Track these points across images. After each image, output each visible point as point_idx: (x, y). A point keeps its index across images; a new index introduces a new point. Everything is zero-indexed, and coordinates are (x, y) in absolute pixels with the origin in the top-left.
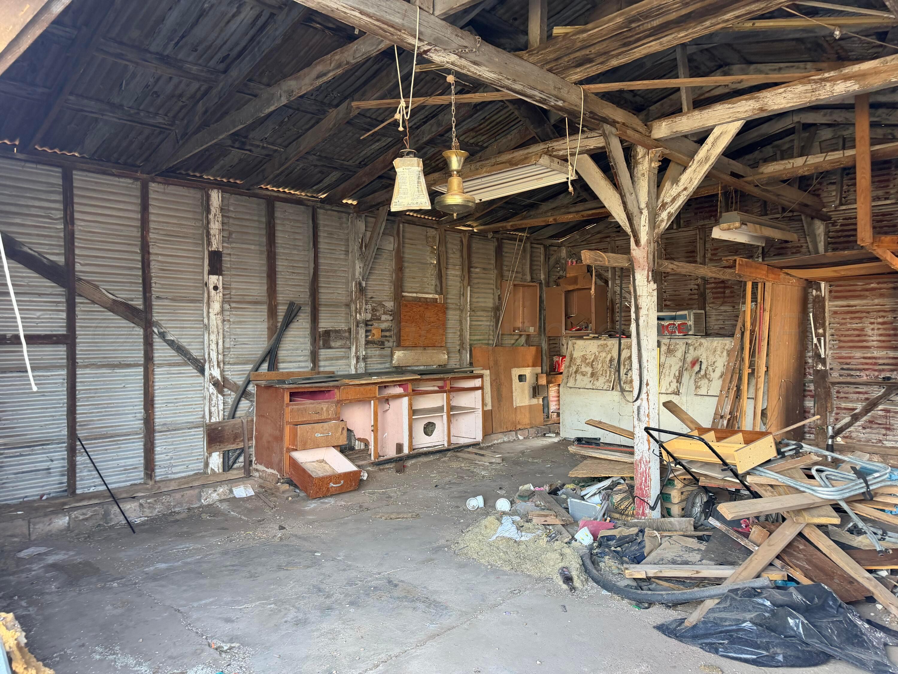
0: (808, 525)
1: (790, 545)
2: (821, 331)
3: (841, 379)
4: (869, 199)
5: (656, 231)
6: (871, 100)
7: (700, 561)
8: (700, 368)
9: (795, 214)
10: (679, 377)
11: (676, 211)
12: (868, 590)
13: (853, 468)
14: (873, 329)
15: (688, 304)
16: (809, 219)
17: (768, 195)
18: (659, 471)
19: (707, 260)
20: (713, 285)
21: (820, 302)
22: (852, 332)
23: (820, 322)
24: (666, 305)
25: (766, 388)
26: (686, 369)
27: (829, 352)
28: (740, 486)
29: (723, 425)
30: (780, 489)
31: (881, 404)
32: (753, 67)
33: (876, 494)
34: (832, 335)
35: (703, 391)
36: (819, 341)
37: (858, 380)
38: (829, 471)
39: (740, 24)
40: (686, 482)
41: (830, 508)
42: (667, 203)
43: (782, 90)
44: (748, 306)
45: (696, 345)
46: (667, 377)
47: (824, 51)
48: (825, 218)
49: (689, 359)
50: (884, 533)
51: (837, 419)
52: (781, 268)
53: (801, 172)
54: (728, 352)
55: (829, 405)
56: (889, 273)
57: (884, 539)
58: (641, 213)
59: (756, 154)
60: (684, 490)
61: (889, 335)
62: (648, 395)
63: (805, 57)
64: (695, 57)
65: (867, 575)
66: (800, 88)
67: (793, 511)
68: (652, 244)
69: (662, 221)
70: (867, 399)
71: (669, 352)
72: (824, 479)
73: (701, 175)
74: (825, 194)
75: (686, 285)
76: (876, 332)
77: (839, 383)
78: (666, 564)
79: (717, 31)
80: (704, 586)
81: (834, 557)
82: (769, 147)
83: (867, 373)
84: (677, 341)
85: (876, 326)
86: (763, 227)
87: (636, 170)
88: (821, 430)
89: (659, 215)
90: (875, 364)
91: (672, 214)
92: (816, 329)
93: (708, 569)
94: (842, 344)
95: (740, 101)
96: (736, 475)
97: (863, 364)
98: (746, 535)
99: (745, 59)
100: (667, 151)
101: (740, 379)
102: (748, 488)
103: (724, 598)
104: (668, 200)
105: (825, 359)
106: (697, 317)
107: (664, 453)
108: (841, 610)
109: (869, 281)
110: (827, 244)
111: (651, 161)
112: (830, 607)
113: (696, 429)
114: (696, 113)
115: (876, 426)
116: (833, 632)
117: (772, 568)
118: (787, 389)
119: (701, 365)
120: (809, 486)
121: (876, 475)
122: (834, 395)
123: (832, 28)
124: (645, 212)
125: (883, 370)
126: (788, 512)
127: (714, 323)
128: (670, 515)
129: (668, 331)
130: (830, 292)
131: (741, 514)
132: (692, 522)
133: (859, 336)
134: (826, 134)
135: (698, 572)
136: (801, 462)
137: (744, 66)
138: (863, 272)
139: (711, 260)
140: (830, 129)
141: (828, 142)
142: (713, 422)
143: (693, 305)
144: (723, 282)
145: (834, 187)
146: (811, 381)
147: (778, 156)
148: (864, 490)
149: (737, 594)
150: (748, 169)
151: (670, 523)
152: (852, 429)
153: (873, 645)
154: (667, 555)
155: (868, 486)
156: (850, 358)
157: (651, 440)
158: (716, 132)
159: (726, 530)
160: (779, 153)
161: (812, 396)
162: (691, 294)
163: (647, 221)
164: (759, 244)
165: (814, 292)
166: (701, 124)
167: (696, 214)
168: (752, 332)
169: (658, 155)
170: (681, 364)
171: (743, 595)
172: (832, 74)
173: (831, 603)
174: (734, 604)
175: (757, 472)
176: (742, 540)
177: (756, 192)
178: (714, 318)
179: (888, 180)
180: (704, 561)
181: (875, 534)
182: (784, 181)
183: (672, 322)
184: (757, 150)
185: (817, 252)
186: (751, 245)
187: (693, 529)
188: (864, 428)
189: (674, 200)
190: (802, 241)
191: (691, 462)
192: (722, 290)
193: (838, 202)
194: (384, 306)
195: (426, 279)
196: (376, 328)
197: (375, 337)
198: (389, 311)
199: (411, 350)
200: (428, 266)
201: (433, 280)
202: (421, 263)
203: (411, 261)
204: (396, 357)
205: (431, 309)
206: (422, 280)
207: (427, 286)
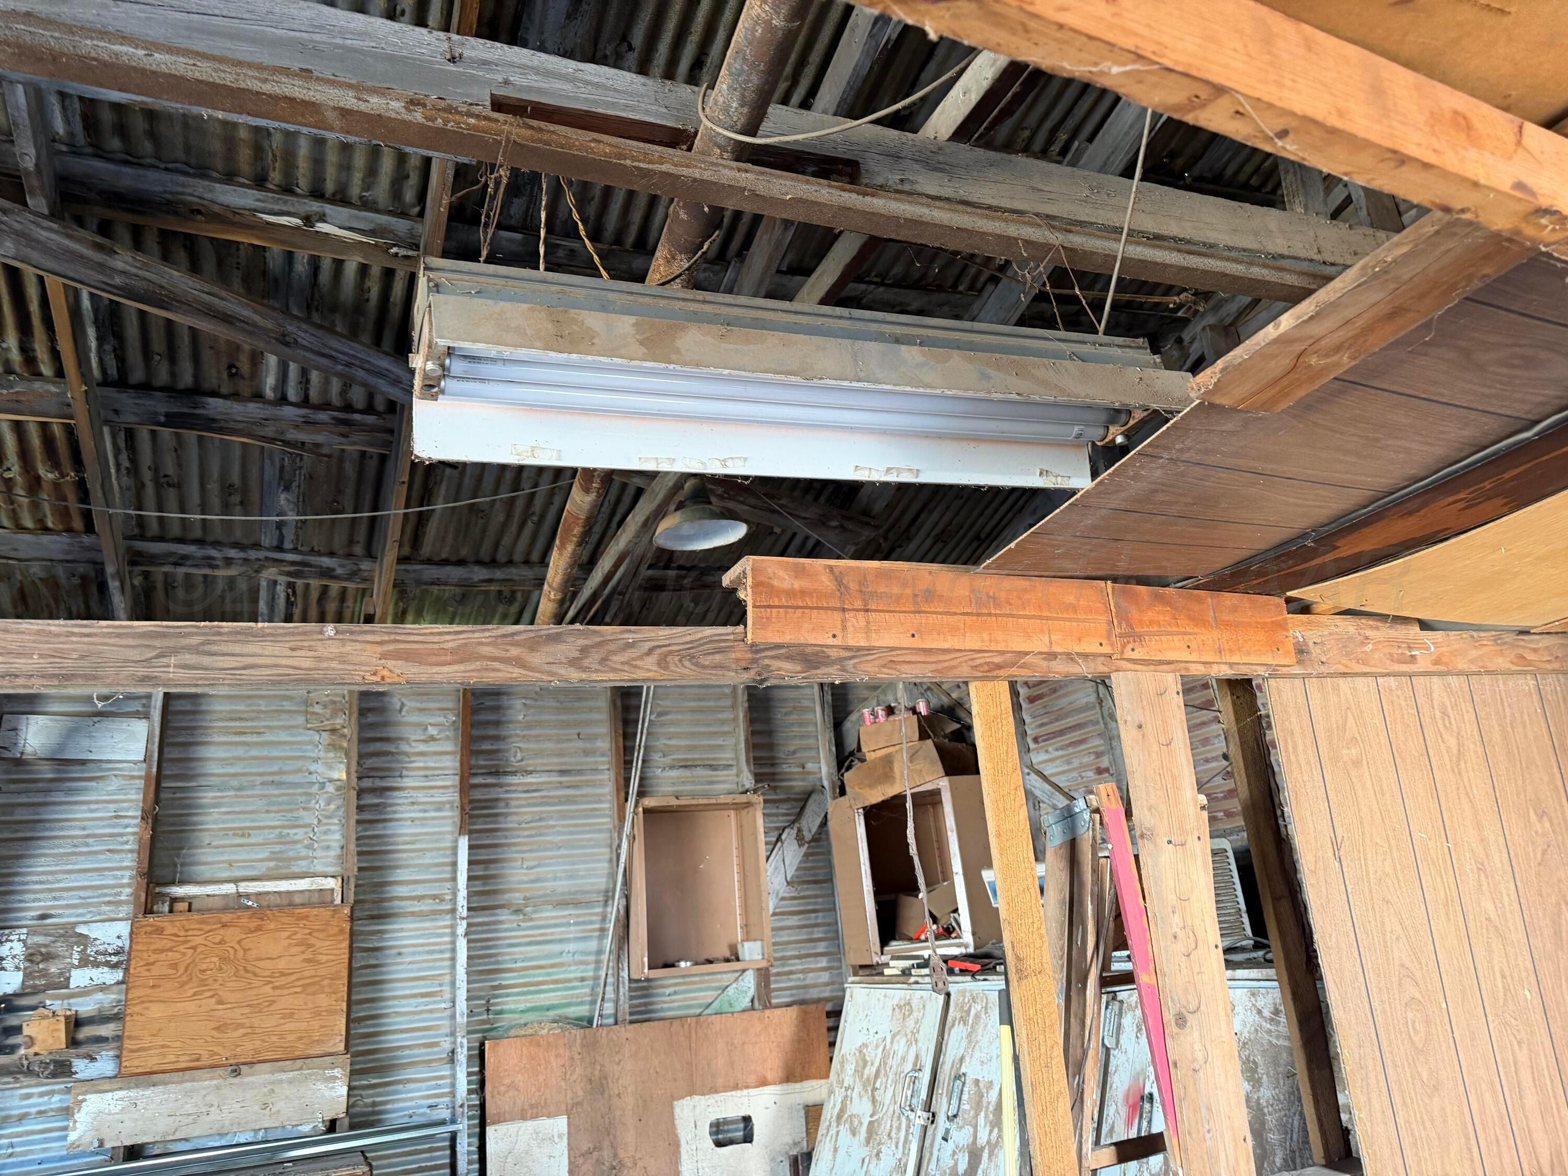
194: (83, 940)
195: (300, 831)
196: (44, 1017)
197: (36, 1049)
198: (105, 953)
199: (165, 1083)
200: (315, 789)
201: (334, 832)
202: (279, 784)
203: (234, 783)
204: (83, 1117)
205: (277, 930)
206: (281, 835)
207: (304, 852)
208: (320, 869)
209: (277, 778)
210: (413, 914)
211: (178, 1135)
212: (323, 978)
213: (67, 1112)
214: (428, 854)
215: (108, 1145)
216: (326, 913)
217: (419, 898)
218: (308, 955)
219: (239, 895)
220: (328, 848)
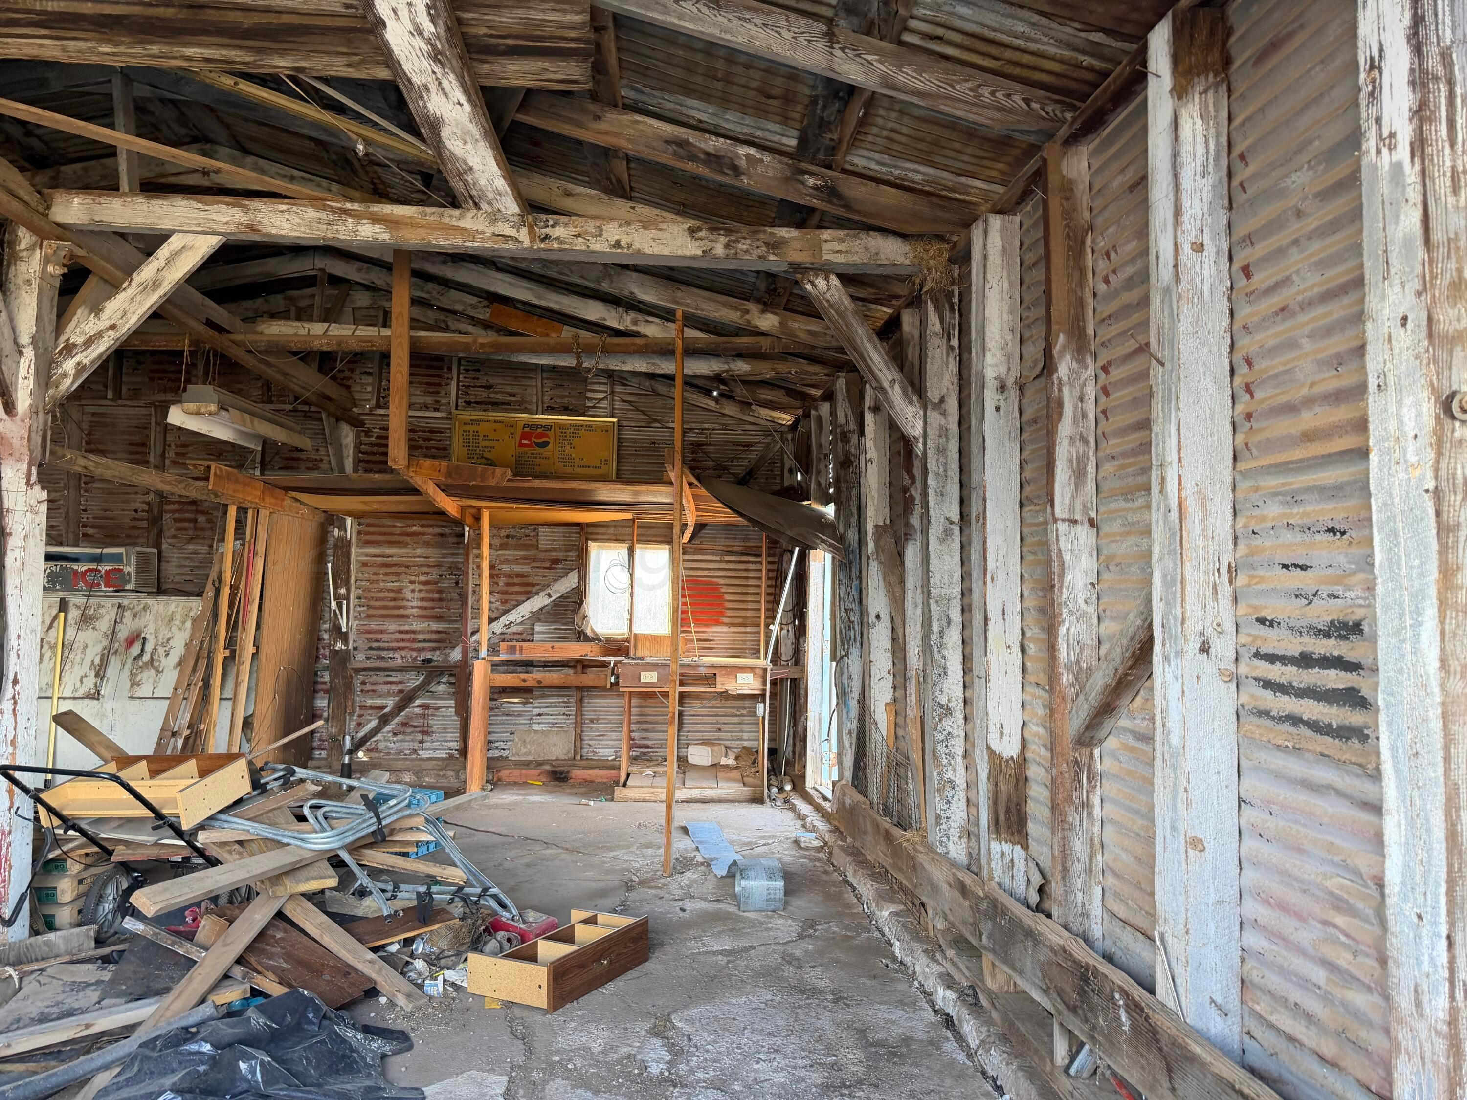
0: (292, 897)
1: (261, 936)
2: (343, 591)
3: (369, 664)
4: (405, 404)
5: (51, 392)
6: (415, 265)
7: (99, 1003)
8: (142, 650)
9: (313, 409)
10: (101, 666)
11: (93, 362)
12: (369, 979)
13: (364, 797)
14: (413, 591)
15: (128, 536)
16: (333, 420)
17: (269, 370)
18: (30, 848)
19: (167, 462)
20: (176, 506)
21: (343, 546)
22: (386, 594)
23: (342, 577)
24: (85, 535)
25: (254, 681)
26: (116, 652)
27: (354, 624)
28: (188, 852)
29: (175, 747)
30: (254, 846)
31: (418, 697)
32: (251, 159)
33: (392, 832)
34: (359, 598)
35: (145, 690)
36: (340, 606)
37: (391, 664)
38: (330, 806)
39: (212, 75)
40: (89, 860)
41: (326, 864)
42: (75, 345)
43: (284, 207)
44: (230, 544)
45: (137, 609)
46: (77, 667)
47: (355, 172)
48: (356, 423)
49: (123, 633)
50: (396, 888)
51: (359, 724)
52: (287, 489)
53: (317, 344)
54: (194, 621)
55: (349, 703)
56: (435, 513)
57: (395, 897)
58: (21, 353)
59: (258, 303)
60: (85, 874)
61: (433, 600)
62: (15, 703)
63: (329, 172)
64: (151, 107)
65: (371, 956)
66: (311, 213)
67: (270, 879)
68: (41, 415)
69: (65, 375)
70: (401, 691)
71: (85, 621)
72: (321, 819)
73: (145, 309)
74: (358, 388)
75: (127, 501)
76: (417, 595)
77: (364, 670)
78: (25, 1027)
79: (171, 68)
80: (100, 1048)
81: (327, 941)
82: (279, 297)
83: (403, 653)
84: (103, 601)
85: (417, 587)
86: (256, 420)
87: (13, 268)
88: (336, 743)
89: (59, 364)
90: (414, 640)
91: (84, 367)
92: (336, 588)
93: (110, 1014)
94: (371, 612)
95: (218, 203)
96: (179, 833)
97: (397, 641)
98: (190, 936)
99: (238, 142)
100: (81, 252)
101: (210, 668)
102: (200, 852)
103: (127, 1061)
104: (79, 340)
105: (346, 633)
106: (143, 561)
107: (42, 812)
108: (326, 1023)
109: (409, 522)
110: (358, 462)
111: (46, 261)
112: (311, 1022)
113: (113, 759)
114: (140, 200)
115: (409, 730)
116: (309, 1062)
117: (228, 982)
118: (289, 682)
119: (144, 644)
120: (296, 835)
121: (392, 802)
122: (358, 687)
123: (355, 137)
124: (29, 353)
125: (423, 649)
126: (262, 882)
127: (173, 571)
128: (51, 926)
129: (85, 582)
130: (359, 533)
131: (174, 901)
132: (92, 934)
133: (395, 599)
134: (362, 299)
135: (88, 1026)
136: (289, 798)
137: (237, 153)
138: (402, 508)
139: (175, 463)
140: (367, 293)
141: (364, 312)
142: (159, 744)
143: (137, 537)
144: (194, 502)
145: (369, 379)
146: (326, 668)
147: (293, 314)
148: (374, 828)
149: (154, 1049)
150: (238, 323)
151: (47, 943)
152: (379, 737)
153: (366, 1063)
154: (29, 1010)
155: (379, 821)
156: (381, 632)
157: (17, 790)
158: (175, 242)
159: (155, 934)
160: (293, 308)
161: (326, 692)
162: (135, 519)
163: (32, 371)
164: (252, 446)
165: (336, 531)
166: (148, 221)
167: (151, 379)
168: (234, 588)
169: (63, 253)
170: (105, 643)
171: (165, 1047)
172: (356, 206)
173: (311, 1016)
174: (146, 1067)
175: (217, 824)
176: (181, 946)
177: (249, 361)
178: (175, 562)
179: (439, 385)
180: (105, 1002)
181: (383, 891)
182: (295, 354)
183: (93, 566)
184: (259, 296)
185: (342, 469)
186: (240, 447)
187: (93, 944)
188: (395, 734)
189: (89, 342)
190: (322, 451)
191: (99, 821)
192: (192, 516)
193: (374, 402)
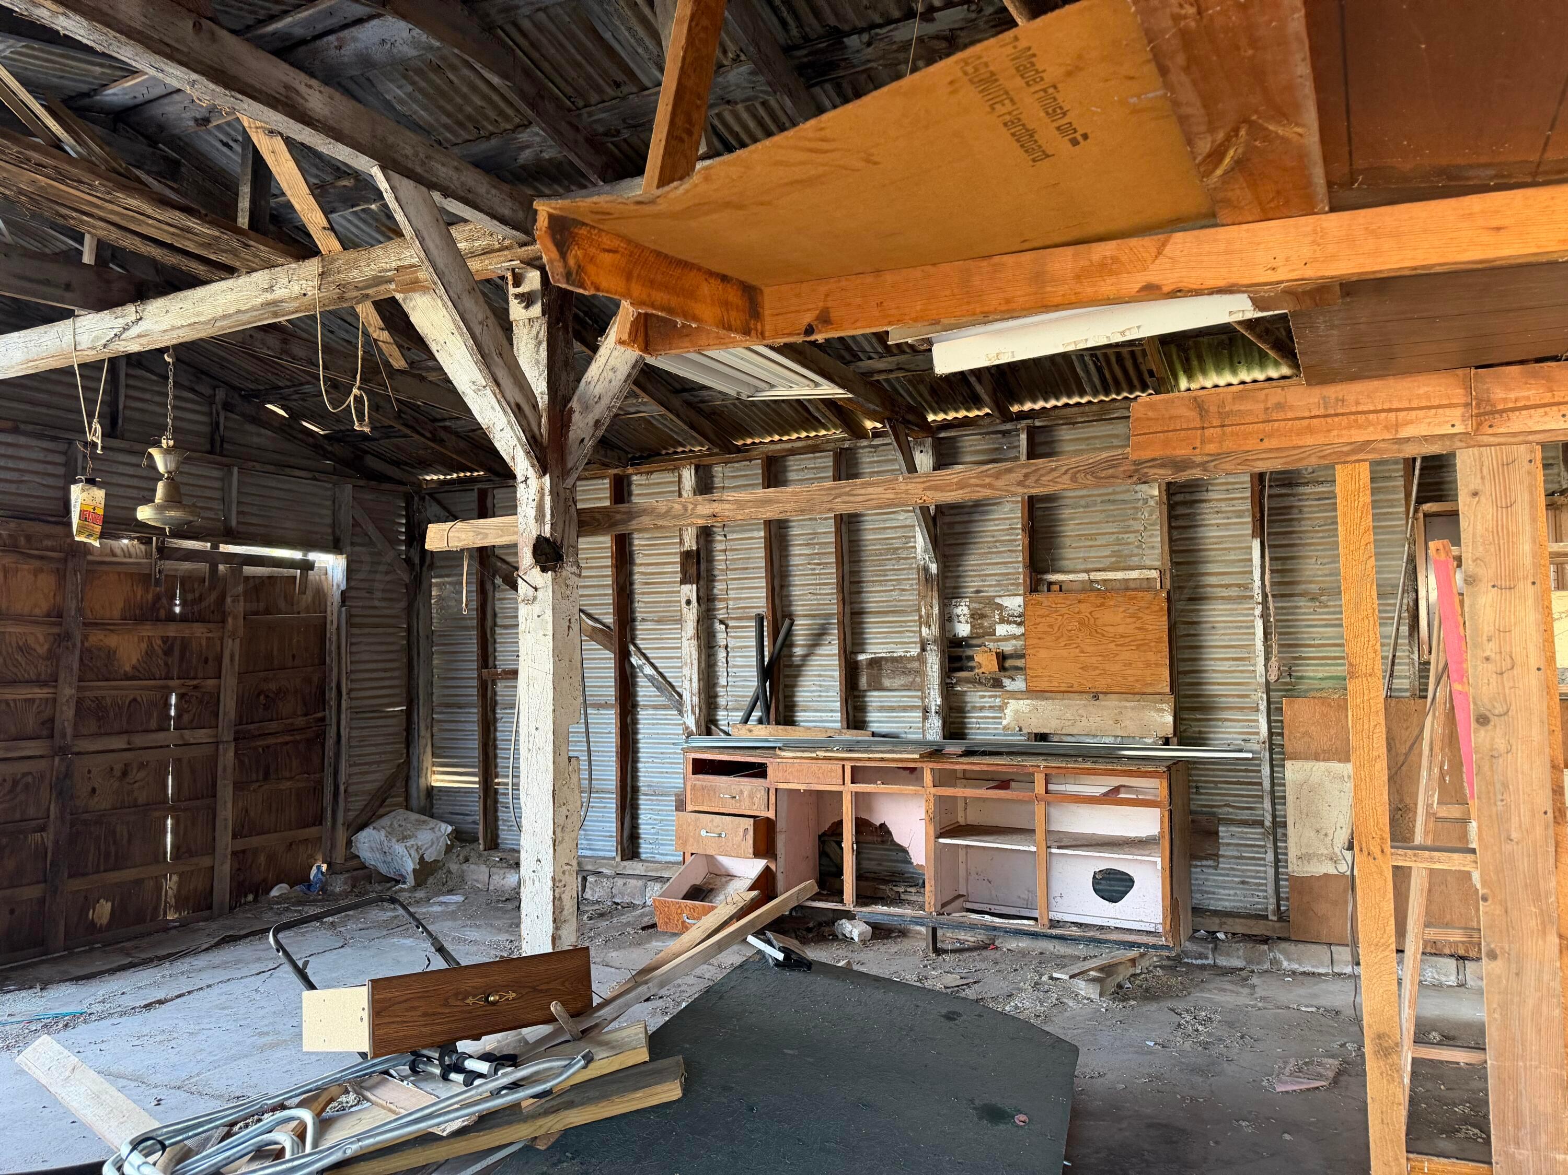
194: (1000, 607)
195: (1132, 535)
196: (985, 652)
197: (983, 670)
198: (1013, 616)
199: (1053, 699)
200: (1140, 503)
201: (1156, 536)
202: (1114, 502)
203: (1083, 502)
204: (1009, 711)
205: (1116, 606)
206: (1118, 539)
207: (1136, 551)
208: (1148, 563)
209: (1112, 497)
210: (1223, 598)
211: (1064, 732)
212: (1151, 641)
213: (1001, 709)
214: (1232, 552)
215: (1025, 731)
216: (1149, 596)
217: (1227, 586)
218: (1138, 625)
219: (1091, 581)
220: (1153, 547)
